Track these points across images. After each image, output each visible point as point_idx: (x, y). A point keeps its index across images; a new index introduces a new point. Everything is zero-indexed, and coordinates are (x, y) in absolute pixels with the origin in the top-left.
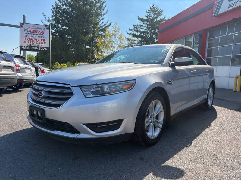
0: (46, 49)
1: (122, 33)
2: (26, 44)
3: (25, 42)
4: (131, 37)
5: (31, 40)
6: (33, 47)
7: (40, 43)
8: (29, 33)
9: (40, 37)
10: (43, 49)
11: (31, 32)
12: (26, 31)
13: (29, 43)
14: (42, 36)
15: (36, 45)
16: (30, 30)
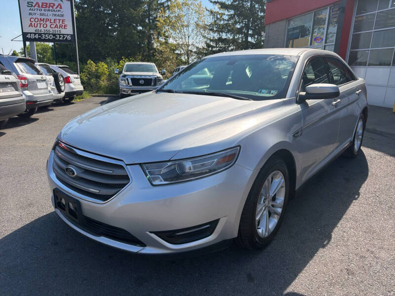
0: (69, 38)
1: (201, 2)
2: (32, 30)
3: (31, 25)
4: (216, 8)
5: (42, 22)
6: (45, 34)
7: (56, 26)
8: (36, 7)
9: (55, 15)
10: (64, 37)
11: (39, 6)
12: (30, 4)
13: (38, 28)
14: (59, 13)
15: (51, 30)
16: (37, 3)
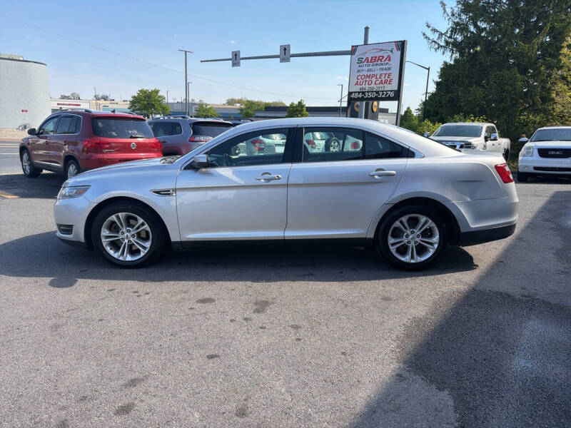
0: (392, 95)
2: (357, 88)
3: (357, 84)
5: (368, 79)
6: (368, 92)
7: (381, 83)
8: (365, 63)
9: (382, 69)
10: (387, 94)
11: (368, 62)
12: (360, 61)
13: (363, 86)
14: (387, 66)
15: (375, 86)
16: (367, 58)
